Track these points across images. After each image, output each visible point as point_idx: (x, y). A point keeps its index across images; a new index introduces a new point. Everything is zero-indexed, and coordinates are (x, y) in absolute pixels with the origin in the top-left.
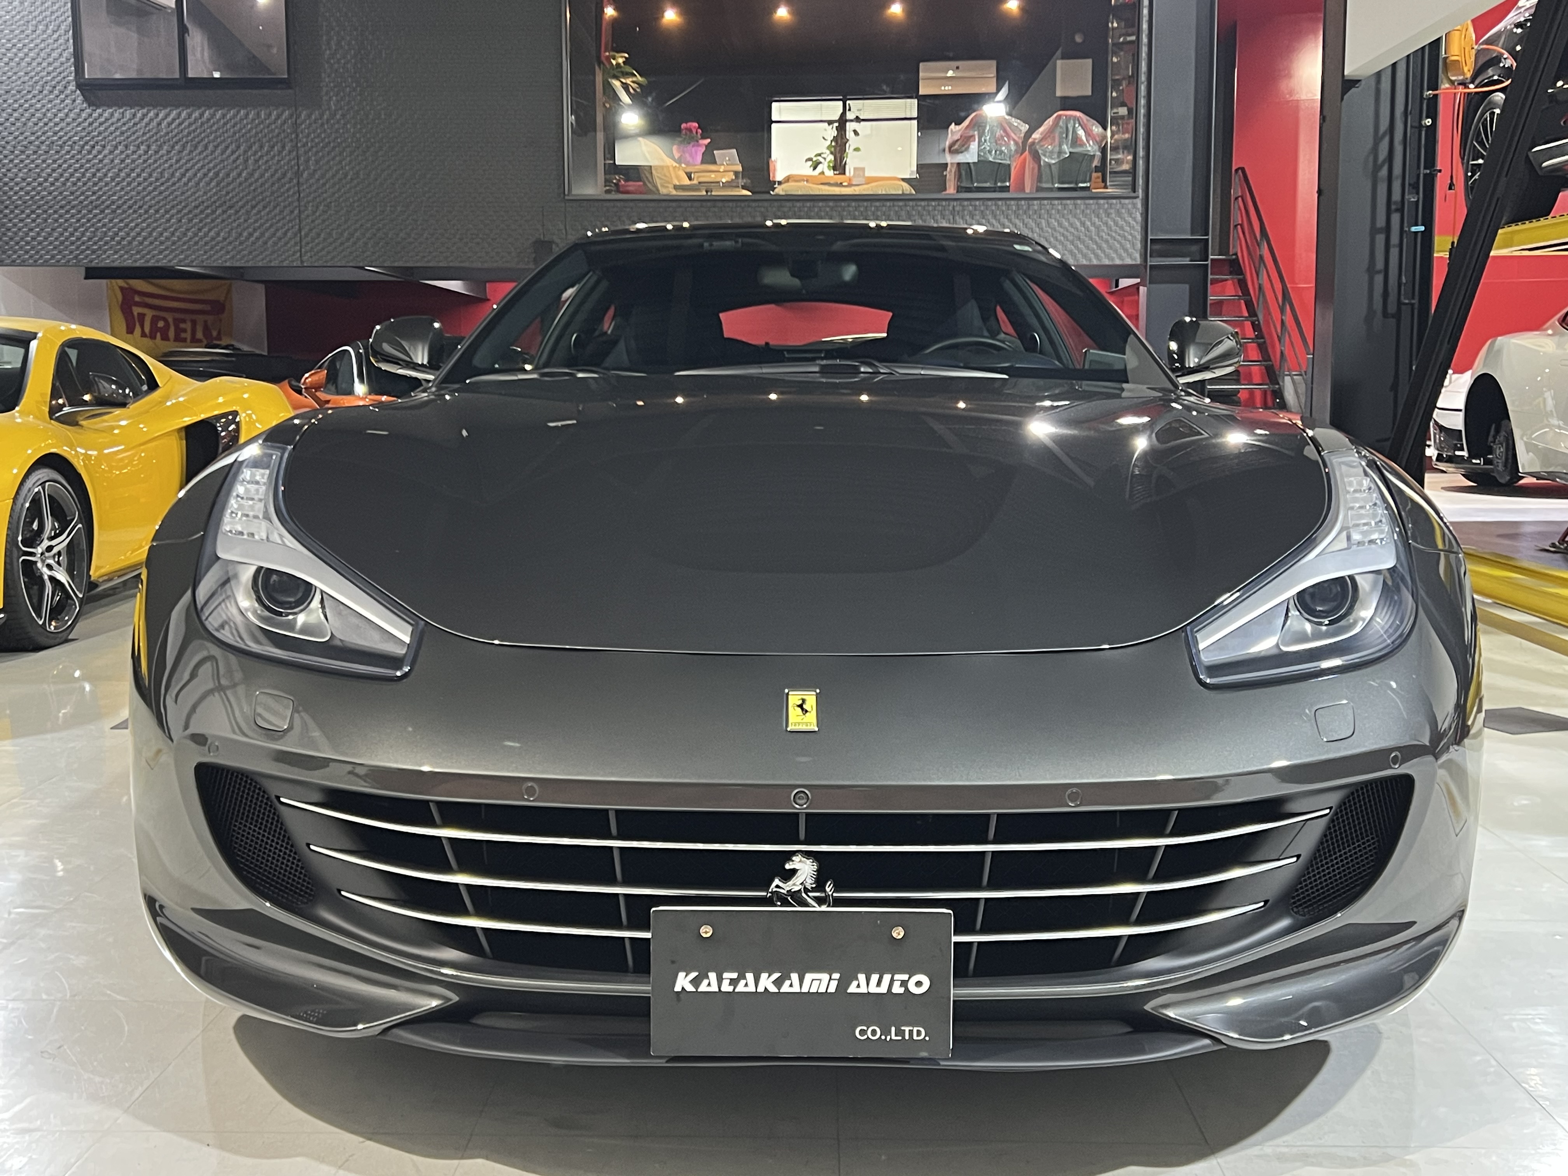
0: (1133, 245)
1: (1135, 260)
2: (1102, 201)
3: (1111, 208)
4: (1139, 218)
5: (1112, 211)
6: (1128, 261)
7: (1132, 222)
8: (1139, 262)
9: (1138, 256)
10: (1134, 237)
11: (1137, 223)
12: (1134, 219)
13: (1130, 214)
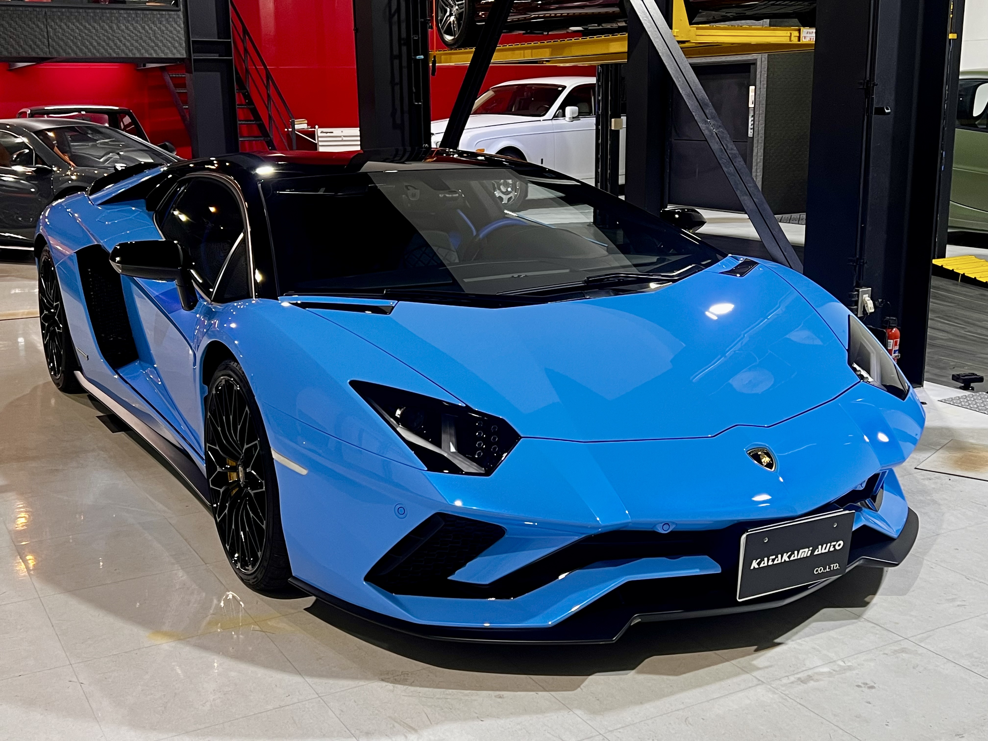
0: (180, 44)
1: (183, 55)
2: (155, 12)
3: (162, 17)
4: (182, 26)
5: (163, 19)
6: (178, 56)
7: (178, 28)
8: (185, 57)
9: (184, 52)
10: (180, 39)
11: (181, 28)
12: (179, 26)
13: (176, 23)
